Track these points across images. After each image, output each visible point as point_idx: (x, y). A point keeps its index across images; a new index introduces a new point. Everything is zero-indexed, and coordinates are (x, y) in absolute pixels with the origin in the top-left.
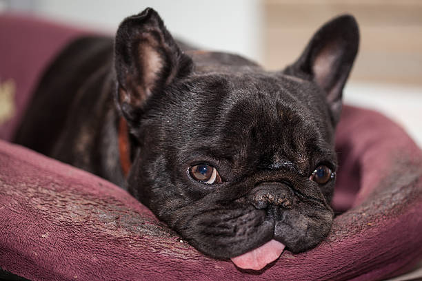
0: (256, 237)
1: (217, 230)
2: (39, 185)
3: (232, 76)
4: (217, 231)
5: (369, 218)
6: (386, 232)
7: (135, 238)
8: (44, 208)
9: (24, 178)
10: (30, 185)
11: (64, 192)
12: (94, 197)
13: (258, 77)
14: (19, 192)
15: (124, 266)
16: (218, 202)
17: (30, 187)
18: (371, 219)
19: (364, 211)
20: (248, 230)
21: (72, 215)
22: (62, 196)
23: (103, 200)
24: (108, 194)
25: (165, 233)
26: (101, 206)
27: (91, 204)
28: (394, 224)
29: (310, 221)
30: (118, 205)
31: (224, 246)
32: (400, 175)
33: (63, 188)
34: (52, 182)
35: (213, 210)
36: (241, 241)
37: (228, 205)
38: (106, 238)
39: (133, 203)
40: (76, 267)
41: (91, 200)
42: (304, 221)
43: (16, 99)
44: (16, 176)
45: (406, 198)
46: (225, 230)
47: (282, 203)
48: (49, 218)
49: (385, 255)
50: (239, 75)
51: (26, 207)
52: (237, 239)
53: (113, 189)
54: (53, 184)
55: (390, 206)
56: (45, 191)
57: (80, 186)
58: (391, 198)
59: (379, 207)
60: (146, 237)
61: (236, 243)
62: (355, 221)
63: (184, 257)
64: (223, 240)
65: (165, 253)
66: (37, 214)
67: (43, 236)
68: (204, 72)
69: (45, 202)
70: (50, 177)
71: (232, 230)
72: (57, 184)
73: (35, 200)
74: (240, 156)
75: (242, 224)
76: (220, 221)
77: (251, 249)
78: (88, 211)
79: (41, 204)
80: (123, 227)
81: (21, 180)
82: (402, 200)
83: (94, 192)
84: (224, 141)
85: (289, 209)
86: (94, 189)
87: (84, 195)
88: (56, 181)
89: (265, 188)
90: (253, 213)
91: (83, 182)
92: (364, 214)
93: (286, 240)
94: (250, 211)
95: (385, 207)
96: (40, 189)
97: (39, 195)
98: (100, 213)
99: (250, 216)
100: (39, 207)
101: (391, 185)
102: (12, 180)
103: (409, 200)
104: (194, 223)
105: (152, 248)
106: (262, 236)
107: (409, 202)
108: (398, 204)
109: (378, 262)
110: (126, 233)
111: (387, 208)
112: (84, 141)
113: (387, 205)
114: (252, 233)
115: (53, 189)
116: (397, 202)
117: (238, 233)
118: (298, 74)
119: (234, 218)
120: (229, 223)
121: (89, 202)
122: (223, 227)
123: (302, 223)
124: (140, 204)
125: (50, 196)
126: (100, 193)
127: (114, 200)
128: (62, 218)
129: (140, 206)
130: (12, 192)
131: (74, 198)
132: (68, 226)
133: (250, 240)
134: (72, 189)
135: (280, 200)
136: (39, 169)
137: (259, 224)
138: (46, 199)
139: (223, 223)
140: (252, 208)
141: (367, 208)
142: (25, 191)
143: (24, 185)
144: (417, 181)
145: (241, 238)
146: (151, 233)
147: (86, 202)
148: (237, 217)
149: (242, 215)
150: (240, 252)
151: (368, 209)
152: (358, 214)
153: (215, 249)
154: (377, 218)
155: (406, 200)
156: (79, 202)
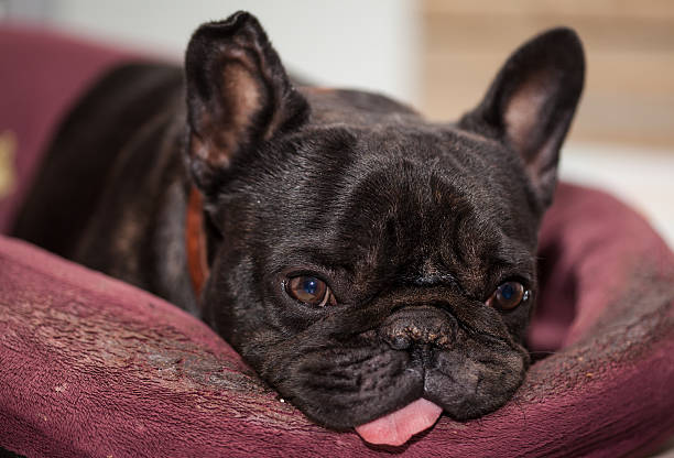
0: (394, 393)
1: (330, 380)
2: (51, 306)
3: (367, 131)
4: (330, 382)
5: (589, 365)
6: (616, 388)
7: (208, 395)
8: (59, 344)
9: (27, 294)
10: (36, 305)
11: (92, 318)
12: (141, 326)
13: (409, 132)
14: (19, 317)
15: (189, 439)
16: (332, 335)
17: (37, 309)
18: (592, 367)
19: (581, 354)
20: (380, 382)
21: (105, 355)
22: (89, 324)
23: (155, 331)
24: (163, 322)
25: (255, 386)
26: (153, 341)
27: (137, 338)
28: (629, 375)
29: (483, 368)
30: (181, 340)
31: (342, 408)
32: (641, 296)
33: (91, 312)
34: (73, 300)
35: (324, 348)
36: (369, 399)
37: (348, 340)
38: (161, 393)
39: (205, 336)
40: (110, 441)
41: (136, 332)
42: (472, 369)
43: (17, 163)
44: (14, 289)
45: (649, 334)
46: (343, 380)
47: (435, 340)
48: (67, 360)
49: (613, 427)
50: (378, 128)
51: (30, 342)
52: (363, 395)
53: (171, 314)
54: (73, 304)
55: (624, 346)
56: (61, 316)
57: (119, 309)
58: (625, 334)
59: (604, 347)
60: (226, 393)
61: (360, 402)
62: (566, 369)
63: (286, 426)
64: (339, 397)
65: (256, 419)
66: (48, 353)
67: (57, 389)
68: (324, 123)
69: (61, 334)
70: (70, 293)
71: (354, 381)
72: (82, 304)
73: (44, 331)
74: (366, 263)
75: (369, 372)
76: (333, 367)
77: (384, 413)
78: (131, 350)
79: (55, 338)
80: (189, 376)
81: (21, 297)
82: (644, 337)
83: (142, 318)
84: (342, 238)
85: (447, 350)
86: (141, 313)
87: (125, 323)
88: (80, 299)
89: (407, 315)
90: (388, 356)
91: (124, 301)
92: (581, 359)
93: (444, 400)
94: (383, 352)
95: (615, 349)
96: (53, 312)
97: (52, 322)
98: (151, 353)
99: (382, 360)
100: (52, 341)
101: (626, 312)
102: (7, 297)
103: (655, 337)
104: (294, 370)
105: (235, 411)
106: (403, 392)
107: (654, 340)
108: (637, 343)
109: (603, 437)
110: (191, 386)
111: (619, 350)
112: (128, 234)
113: (618, 345)
114: (387, 387)
115: (75, 312)
116: (634, 341)
117: (363, 387)
118: (479, 128)
119: (357, 362)
120: (349, 369)
121: (132, 334)
122: (339, 375)
123: (469, 373)
124: (217, 338)
125: (69, 323)
126: (151, 319)
127: (174, 332)
128: (88, 360)
129: (216, 342)
130: (8, 316)
131: (108, 327)
132: (99, 373)
133: (384, 398)
134: (104, 312)
135: (432, 336)
136: (52, 279)
137: (398, 372)
138: (61, 328)
139: (339, 370)
140: (386, 347)
141: (586, 348)
142: (28, 316)
143: (27, 305)
144: (668, 306)
145: (369, 394)
146: (232, 386)
147: (128, 334)
148: (362, 361)
149: (369, 358)
150: (367, 417)
151: (586, 352)
152: (571, 358)
153: (328, 411)
154: (602, 364)
155: (649, 338)
156: (115, 334)
